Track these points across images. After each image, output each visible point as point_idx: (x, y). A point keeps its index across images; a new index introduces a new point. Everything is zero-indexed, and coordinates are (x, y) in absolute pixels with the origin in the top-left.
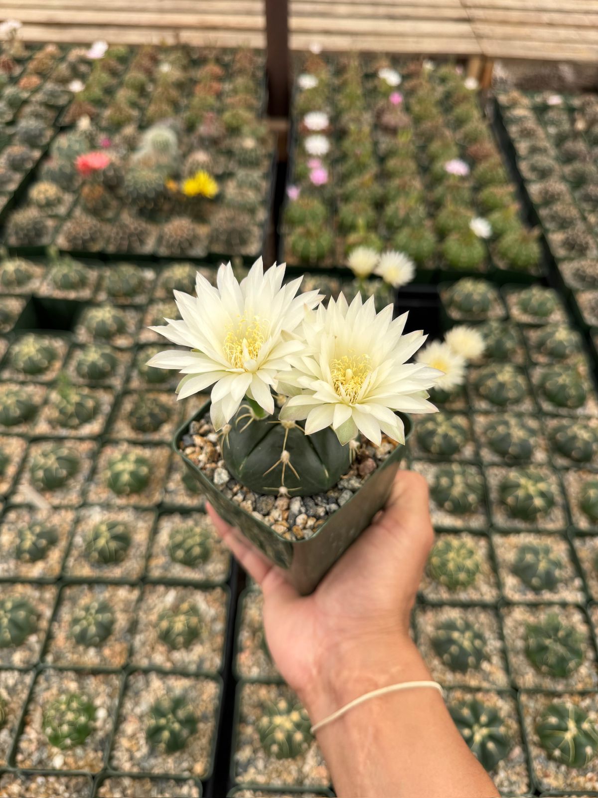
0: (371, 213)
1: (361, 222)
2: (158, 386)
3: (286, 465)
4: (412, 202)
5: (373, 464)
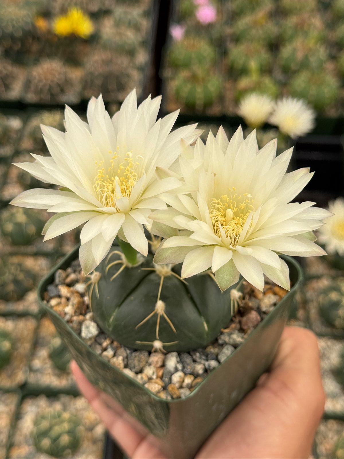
0: (265, 55)
1: (253, 65)
2: (23, 249)
3: (161, 317)
4: (311, 43)
5: (257, 317)
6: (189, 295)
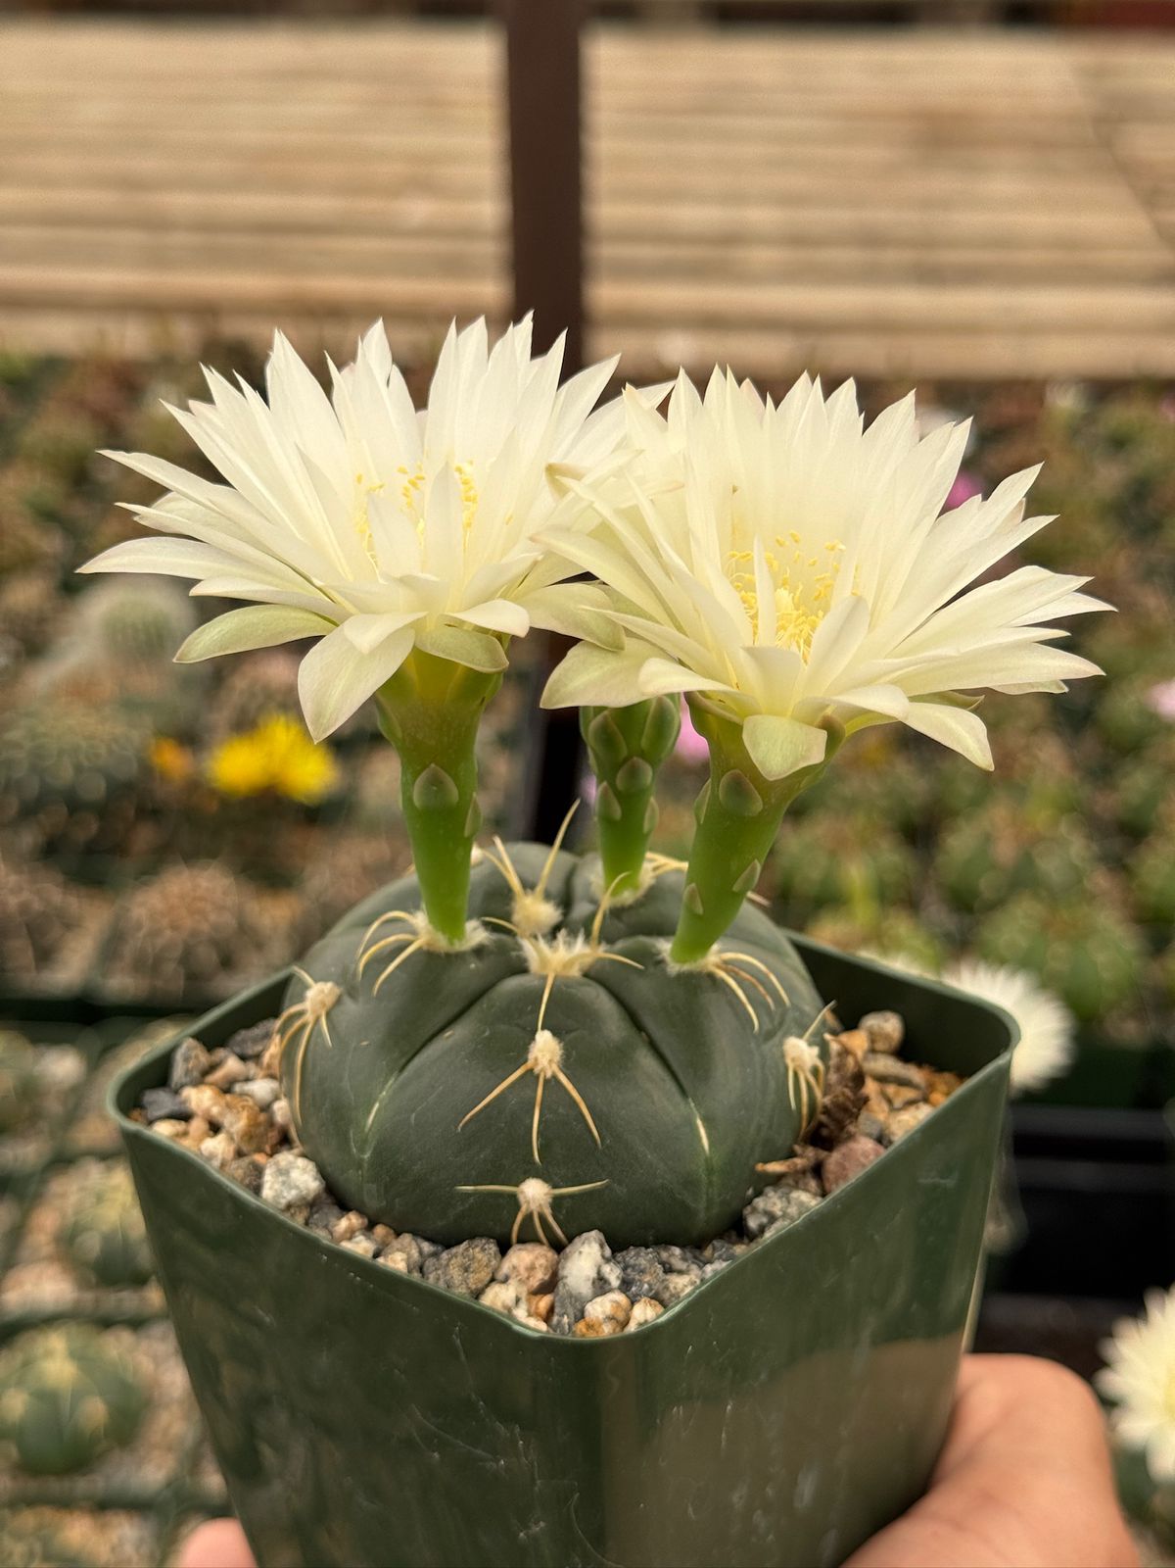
6: (643, 1034)
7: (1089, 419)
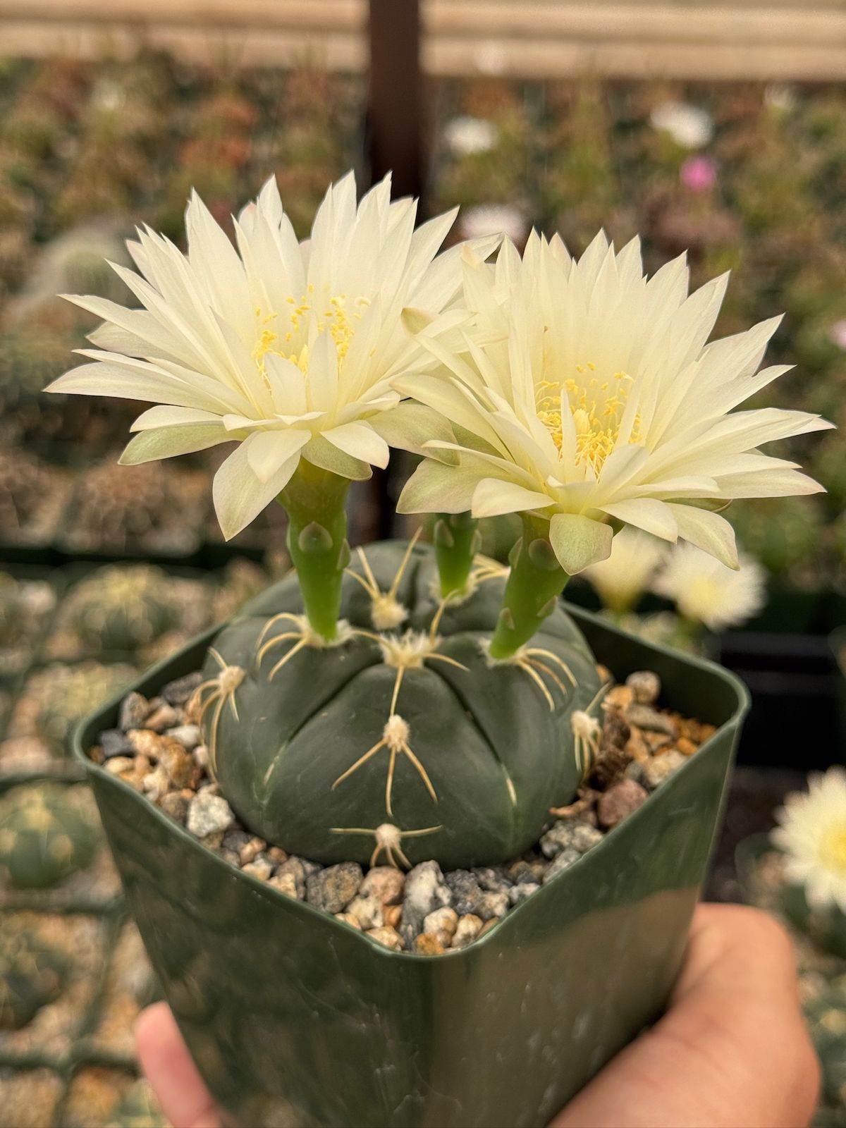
3: (397, 755)
5: (639, 794)
6: (469, 714)
7: (797, 115)
